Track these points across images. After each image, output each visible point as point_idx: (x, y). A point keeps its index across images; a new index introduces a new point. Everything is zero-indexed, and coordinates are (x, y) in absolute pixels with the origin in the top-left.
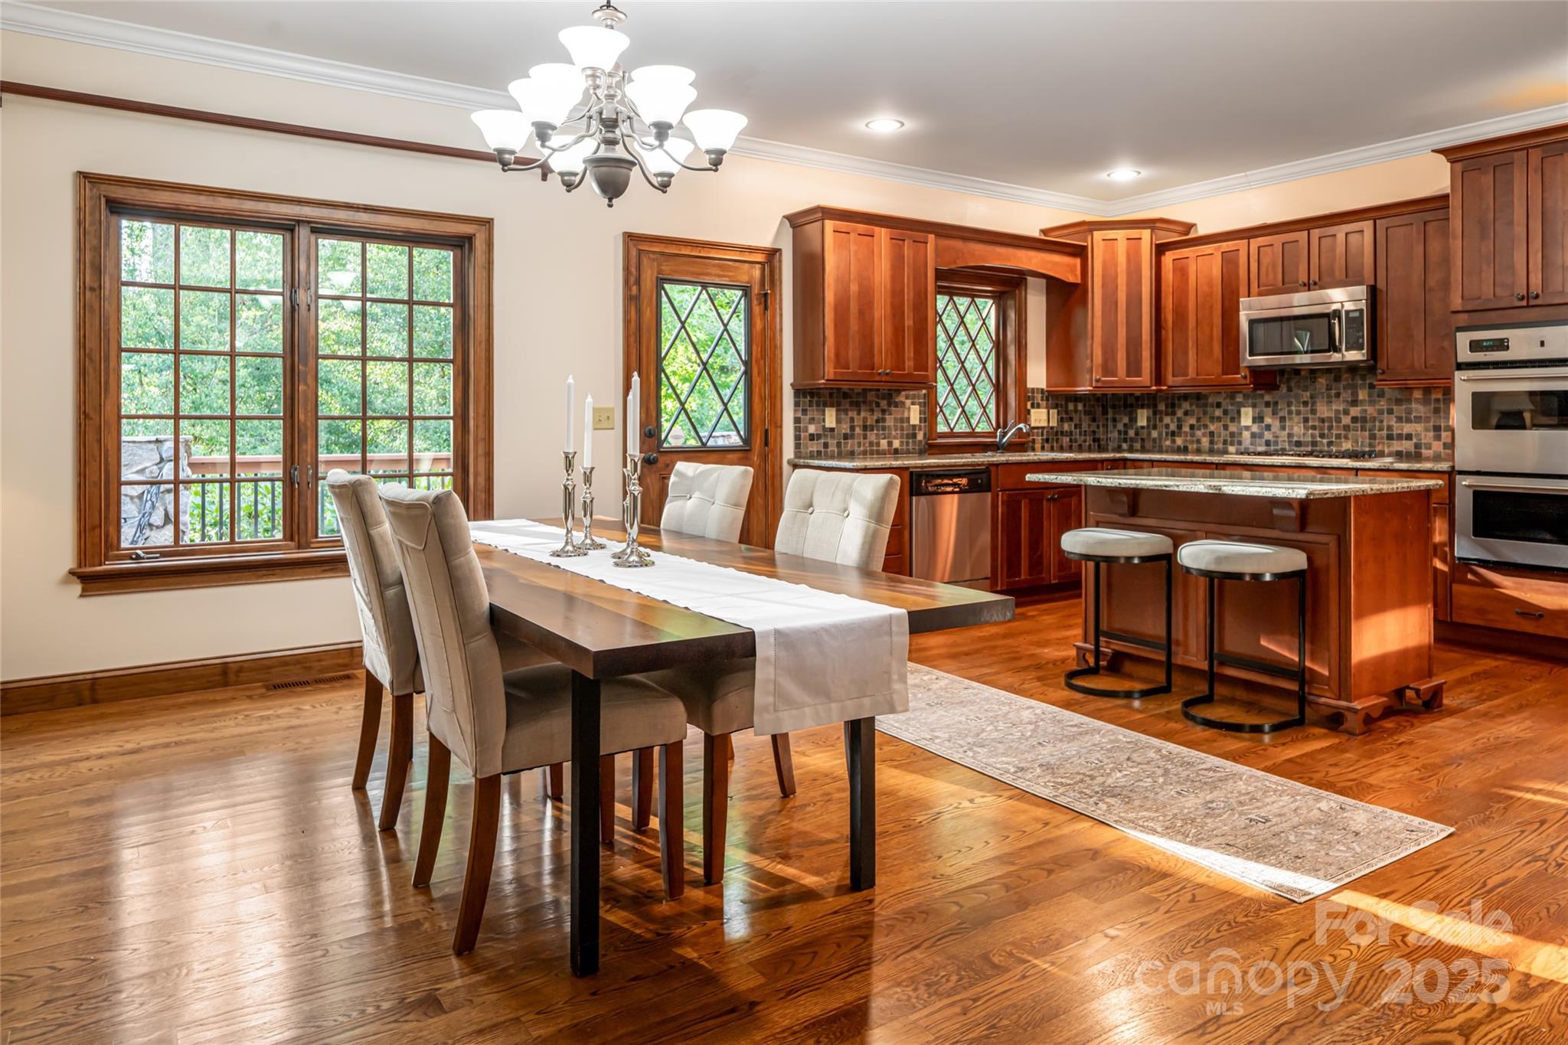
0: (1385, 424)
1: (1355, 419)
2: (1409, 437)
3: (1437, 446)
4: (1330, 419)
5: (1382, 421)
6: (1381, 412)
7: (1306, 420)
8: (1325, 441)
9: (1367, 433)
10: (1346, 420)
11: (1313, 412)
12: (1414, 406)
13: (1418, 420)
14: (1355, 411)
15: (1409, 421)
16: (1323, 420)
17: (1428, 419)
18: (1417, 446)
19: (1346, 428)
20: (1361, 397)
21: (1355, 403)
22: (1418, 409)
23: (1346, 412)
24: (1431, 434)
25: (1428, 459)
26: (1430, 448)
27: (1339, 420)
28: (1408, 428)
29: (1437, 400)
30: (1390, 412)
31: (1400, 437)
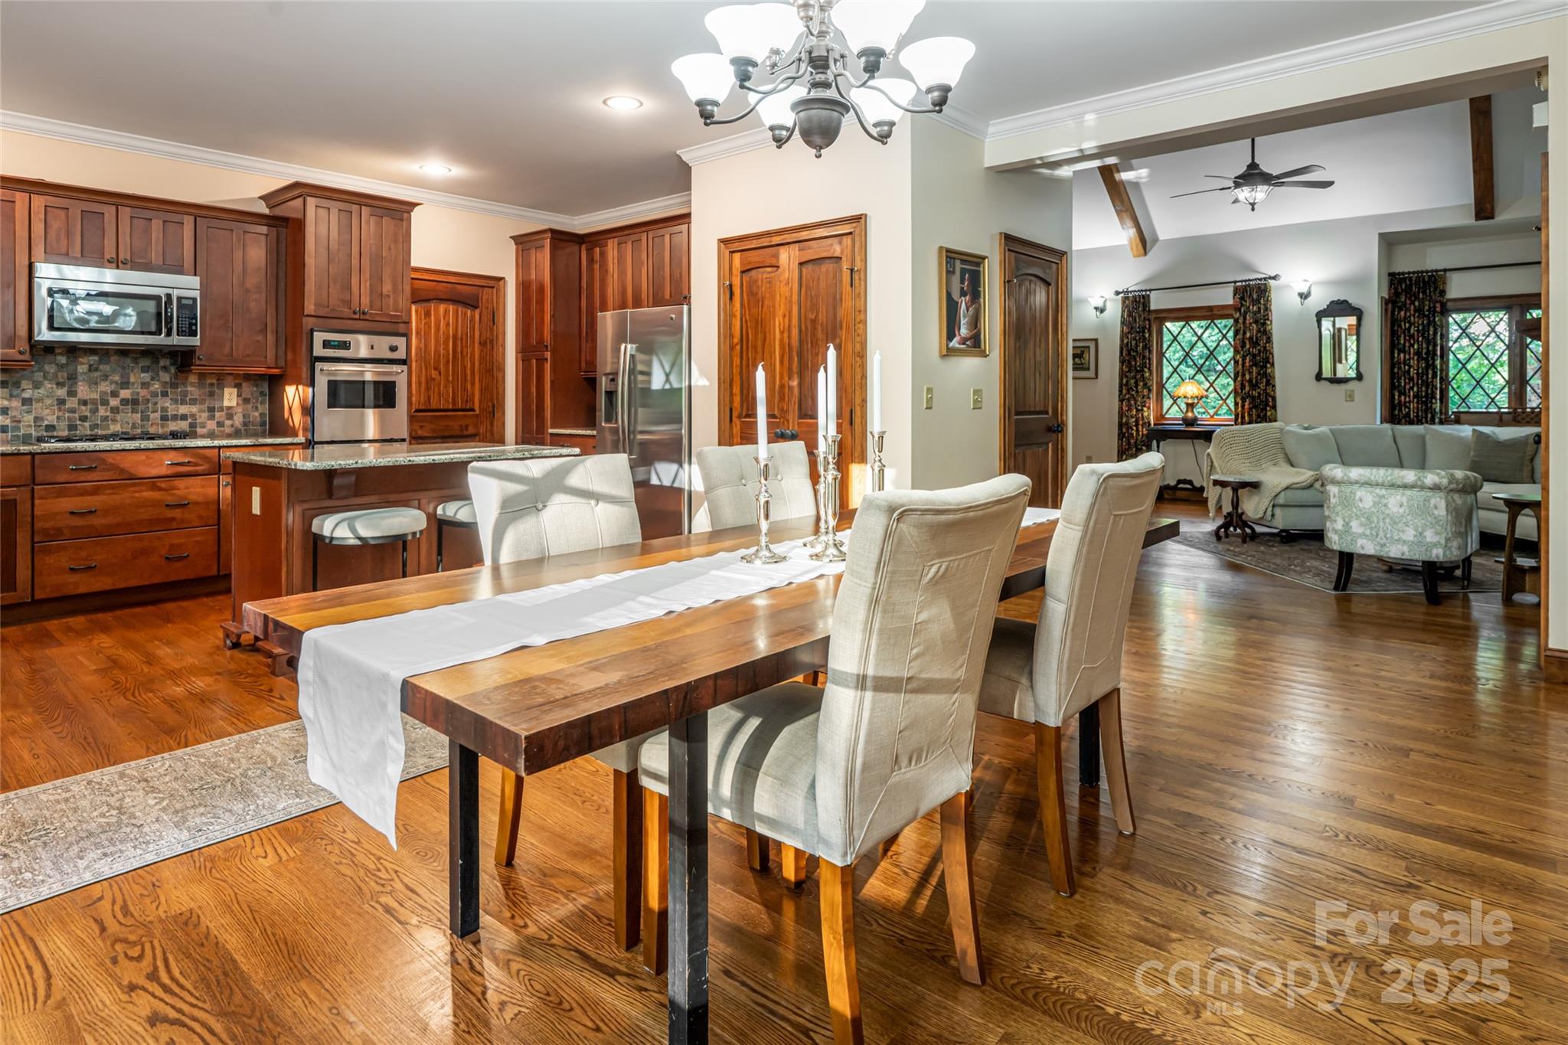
0: (159, 406)
1: (125, 402)
2: (184, 417)
3: (211, 425)
4: (94, 402)
5: (156, 403)
6: (155, 395)
7: (61, 402)
8: (87, 424)
9: (139, 415)
10: (114, 402)
11: (72, 393)
12: (189, 388)
13: (193, 402)
14: (125, 394)
15: (183, 402)
16: (85, 403)
17: (203, 401)
18: (192, 425)
19: (115, 410)
20: (132, 380)
21: (125, 384)
22: (193, 391)
23: (114, 394)
24: (205, 415)
25: (203, 436)
26: (204, 427)
27: (104, 403)
28: (183, 409)
29: (212, 385)
30: (165, 394)
31: (175, 418)
